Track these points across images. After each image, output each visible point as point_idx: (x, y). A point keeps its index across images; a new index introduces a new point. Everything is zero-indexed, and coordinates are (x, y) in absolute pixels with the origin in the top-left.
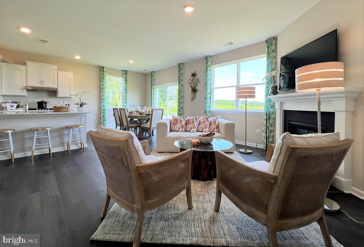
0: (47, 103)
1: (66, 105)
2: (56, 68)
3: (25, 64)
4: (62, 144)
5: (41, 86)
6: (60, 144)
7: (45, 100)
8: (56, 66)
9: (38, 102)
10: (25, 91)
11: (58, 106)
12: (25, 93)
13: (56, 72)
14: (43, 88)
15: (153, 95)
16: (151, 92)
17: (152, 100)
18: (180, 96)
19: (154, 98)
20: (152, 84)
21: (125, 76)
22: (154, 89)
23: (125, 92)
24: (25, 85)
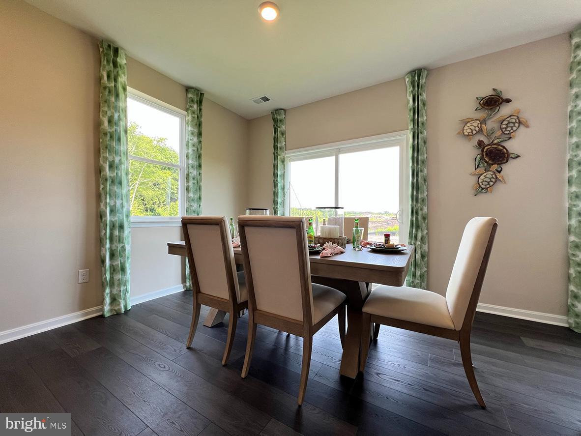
15: (279, 179)
16: (275, 170)
17: (275, 194)
18: (420, 179)
19: (283, 189)
20: (279, 145)
21: (195, 106)
22: (283, 161)
23: (196, 163)
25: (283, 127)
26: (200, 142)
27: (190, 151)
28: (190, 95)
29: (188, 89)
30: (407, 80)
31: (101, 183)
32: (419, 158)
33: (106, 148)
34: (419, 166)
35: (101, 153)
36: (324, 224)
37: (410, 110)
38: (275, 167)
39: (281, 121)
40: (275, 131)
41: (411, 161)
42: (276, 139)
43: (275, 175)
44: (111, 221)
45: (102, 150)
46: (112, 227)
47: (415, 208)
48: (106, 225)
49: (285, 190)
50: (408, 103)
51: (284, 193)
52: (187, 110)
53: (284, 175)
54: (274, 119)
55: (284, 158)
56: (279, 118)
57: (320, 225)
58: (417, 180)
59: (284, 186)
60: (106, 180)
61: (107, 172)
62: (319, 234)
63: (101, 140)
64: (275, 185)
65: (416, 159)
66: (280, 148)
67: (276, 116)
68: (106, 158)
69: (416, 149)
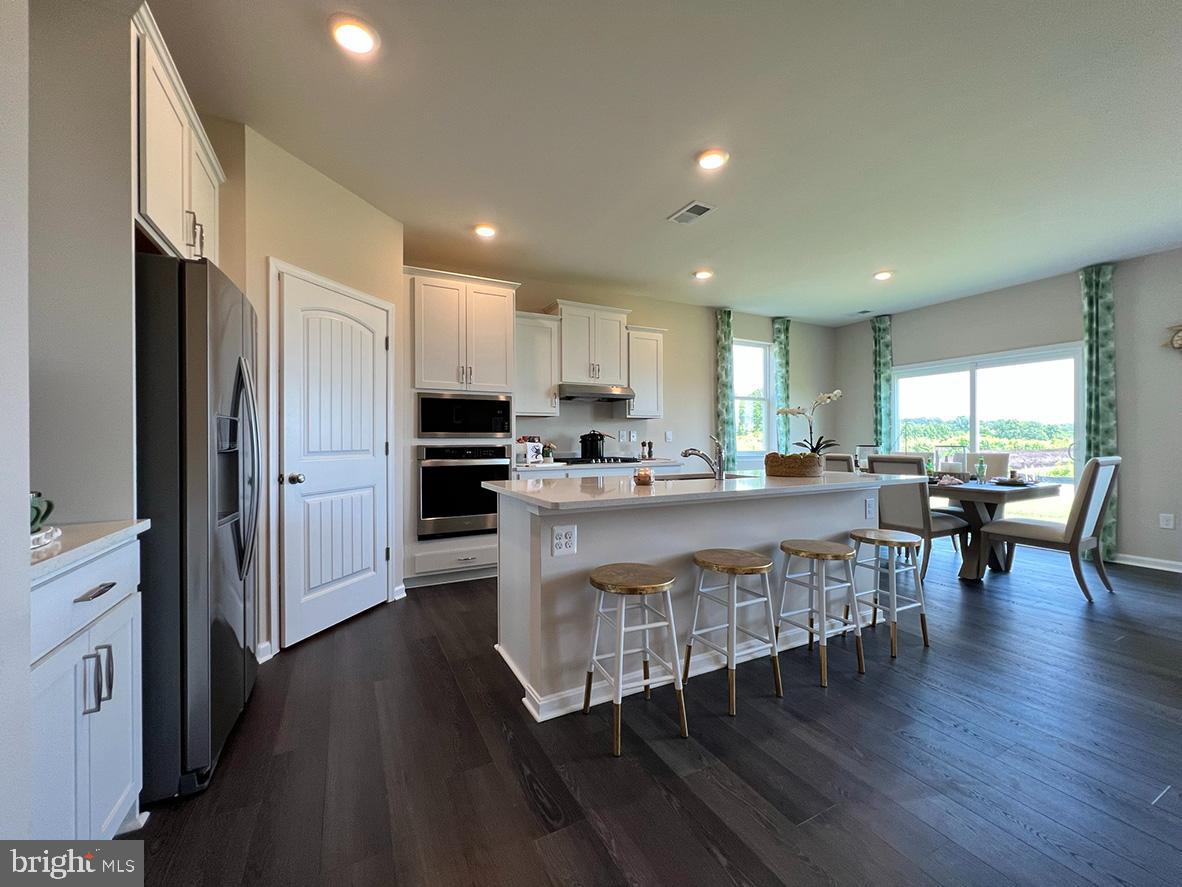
0: (604, 438)
1: (644, 444)
2: (624, 318)
3: (555, 310)
5: (591, 382)
7: (600, 428)
8: (623, 313)
9: (583, 436)
10: (557, 401)
12: (556, 408)
13: (625, 332)
15: (883, 403)
16: (876, 390)
17: (877, 422)
18: (1101, 405)
19: (889, 415)
20: (882, 361)
21: (783, 337)
22: (888, 380)
23: (785, 395)
24: (556, 382)
25: (888, 337)
26: (787, 372)
27: (779, 383)
28: (777, 326)
29: (774, 320)
30: (1081, 277)
32: (1100, 378)
33: (723, 395)
34: (1100, 388)
35: (719, 399)
36: (946, 460)
37: (1085, 317)
38: (877, 388)
39: (884, 330)
40: (876, 342)
41: (1086, 382)
42: (877, 354)
43: (877, 398)
47: (1093, 442)
49: (892, 417)
50: (1082, 306)
51: (890, 420)
52: (774, 341)
53: (890, 398)
54: (874, 329)
55: (890, 376)
56: (882, 326)
57: (942, 460)
58: (1097, 406)
59: (890, 411)
61: (724, 415)
62: (939, 470)
63: (719, 391)
64: (877, 410)
65: (1094, 381)
66: (884, 365)
67: (877, 325)
68: (723, 403)
69: (1094, 367)
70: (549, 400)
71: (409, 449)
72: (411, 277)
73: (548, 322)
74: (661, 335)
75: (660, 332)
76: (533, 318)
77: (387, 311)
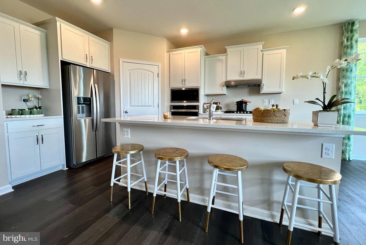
0: (247, 103)
1: (273, 106)
2: (260, 47)
3: (225, 51)
4: (268, 204)
5: (241, 78)
6: (264, 202)
7: (246, 99)
8: (261, 44)
9: (237, 102)
10: (225, 88)
11: (262, 108)
12: (224, 91)
13: (260, 54)
14: (244, 81)
24: (224, 80)
31: (339, 95)
33: (344, 77)
35: (341, 80)
44: (343, 113)
45: (341, 79)
46: (344, 116)
48: (341, 115)
60: (342, 93)
61: (343, 89)
63: (341, 74)
68: (343, 82)
70: (221, 88)
71: (169, 106)
72: (169, 53)
73: (222, 57)
74: (285, 50)
75: (285, 48)
76: (215, 57)
77: (158, 66)
